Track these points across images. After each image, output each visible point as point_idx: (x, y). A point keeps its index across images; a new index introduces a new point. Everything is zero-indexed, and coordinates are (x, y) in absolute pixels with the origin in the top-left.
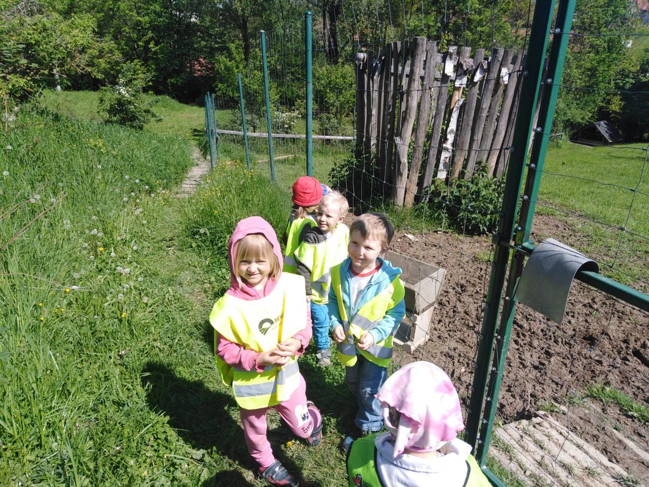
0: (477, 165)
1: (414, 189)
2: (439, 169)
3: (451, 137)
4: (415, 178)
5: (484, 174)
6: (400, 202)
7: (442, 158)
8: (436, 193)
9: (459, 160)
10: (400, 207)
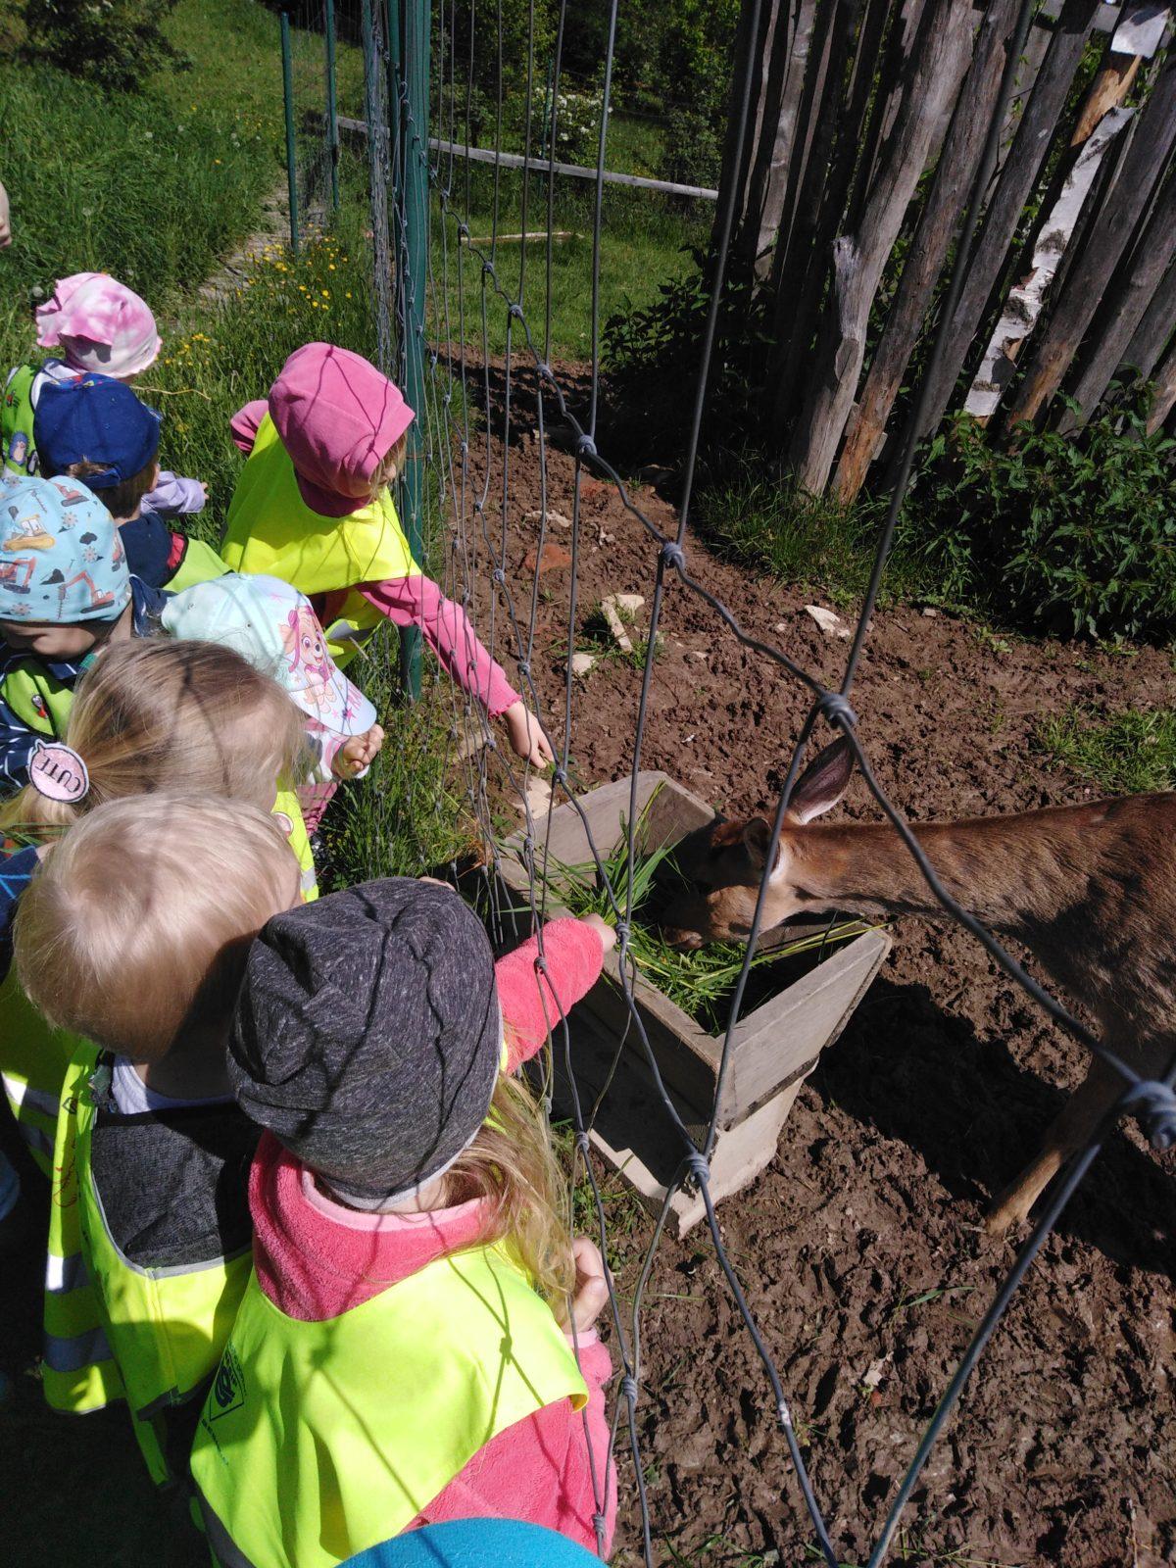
0: (1118, 383)
1: (873, 442)
2: (978, 379)
3: (1045, 265)
4: (883, 404)
5: (1135, 422)
6: (815, 481)
7: (996, 341)
8: (948, 468)
9: (1057, 355)
10: (813, 498)
